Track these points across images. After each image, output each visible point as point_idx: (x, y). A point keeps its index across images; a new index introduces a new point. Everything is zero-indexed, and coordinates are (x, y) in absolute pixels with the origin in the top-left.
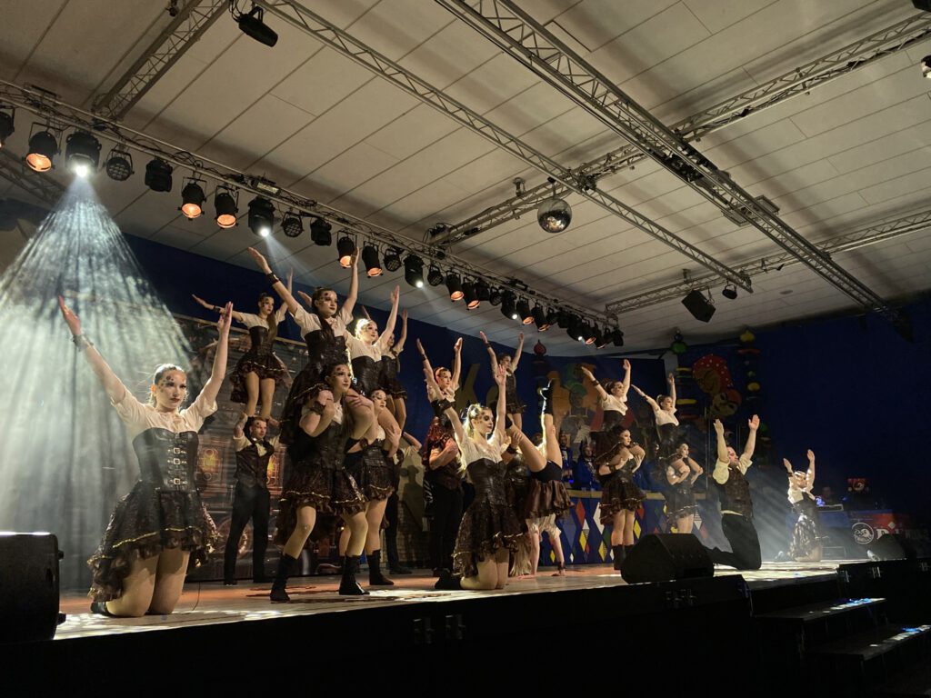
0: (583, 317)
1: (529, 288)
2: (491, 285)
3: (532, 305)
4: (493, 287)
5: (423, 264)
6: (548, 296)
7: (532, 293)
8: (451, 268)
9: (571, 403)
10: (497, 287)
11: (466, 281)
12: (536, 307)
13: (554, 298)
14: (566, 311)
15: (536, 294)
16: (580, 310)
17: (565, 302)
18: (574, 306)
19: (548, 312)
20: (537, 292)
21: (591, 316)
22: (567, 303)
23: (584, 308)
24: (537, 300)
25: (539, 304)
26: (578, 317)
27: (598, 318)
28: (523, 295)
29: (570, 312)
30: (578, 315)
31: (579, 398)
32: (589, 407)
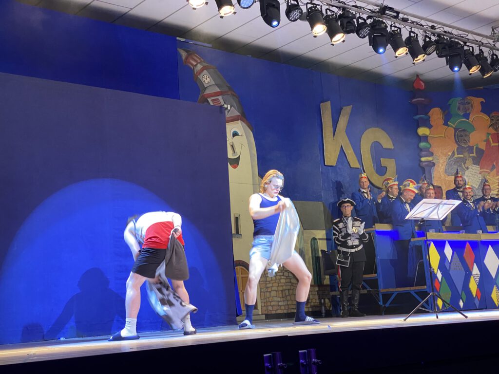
0: (465, 43)
1: (401, 16)
2: (357, 16)
3: (405, 35)
4: (360, 18)
6: (423, 22)
7: (405, 20)
8: (311, 0)
9: (457, 143)
10: (365, 16)
11: (329, 13)
12: (410, 37)
13: (431, 24)
14: (445, 37)
15: (409, 21)
16: (462, 35)
17: (444, 27)
18: (455, 32)
19: (425, 40)
20: (411, 19)
21: (475, 42)
22: (446, 29)
23: (467, 34)
24: (411, 28)
25: (414, 33)
26: (460, 44)
27: (483, 43)
28: (394, 23)
29: (451, 38)
30: (460, 42)
31: (466, 136)
32: (477, 144)
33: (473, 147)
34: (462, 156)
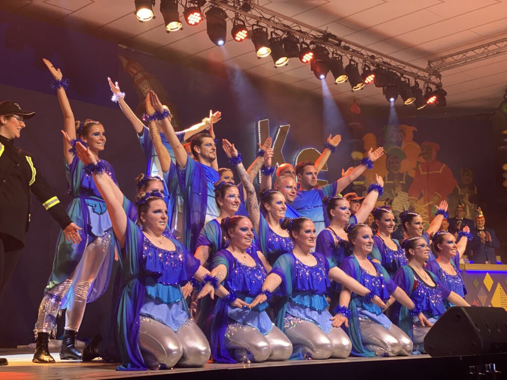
0: (402, 75)
1: (343, 44)
2: (301, 40)
3: (346, 63)
4: (303, 42)
5: (227, 17)
6: (363, 52)
7: (346, 48)
8: (258, 22)
10: (308, 42)
11: (274, 36)
12: (350, 65)
13: (370, 54)
14: (384, 68)
15: (351, 50)
16: (399, 67)
17: (383, 58)
18: (393, 63)
19: (364, 69)
20: (353, 47)
21: (411, 74)
22: (385, 60)
23: (404, 65)
24: (352, 57)
25: (354, 61)
26: (397, 75)
27: (419, 76)
28: (336, 50)
29: (389, 69)
30: (397, 73)
31: (397, 163)
32: (407, 172)
33: (403, 174)
34: (392, 182)
